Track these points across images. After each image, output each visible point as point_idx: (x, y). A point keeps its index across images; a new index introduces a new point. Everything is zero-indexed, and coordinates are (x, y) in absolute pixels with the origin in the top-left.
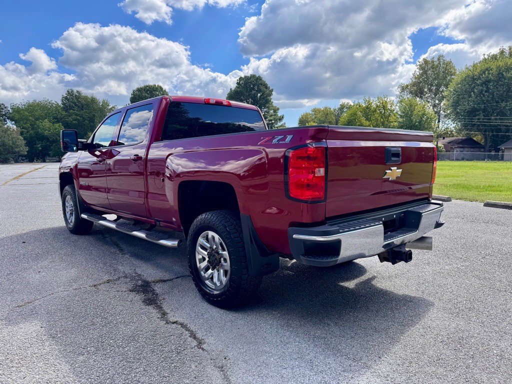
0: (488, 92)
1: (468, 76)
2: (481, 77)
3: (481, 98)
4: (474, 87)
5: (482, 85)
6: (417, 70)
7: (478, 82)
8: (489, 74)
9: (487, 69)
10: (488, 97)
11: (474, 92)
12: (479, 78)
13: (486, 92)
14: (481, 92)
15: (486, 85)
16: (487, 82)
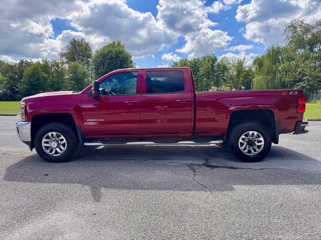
0: (113, 64)
1: (102, 54)
2: (108, 55)
3: (110, 67)
4: (106, 60)
5: (109, 59)
6: (70, 45)
7: (108, 57)
8: (112, 54)
9: (110, 51)
10: (113, 66)
11: (106, 63)
12: (107, 56)
13: (112, 63)
14: (110, 63)
15: (111, 60)
16: (111, 58)
